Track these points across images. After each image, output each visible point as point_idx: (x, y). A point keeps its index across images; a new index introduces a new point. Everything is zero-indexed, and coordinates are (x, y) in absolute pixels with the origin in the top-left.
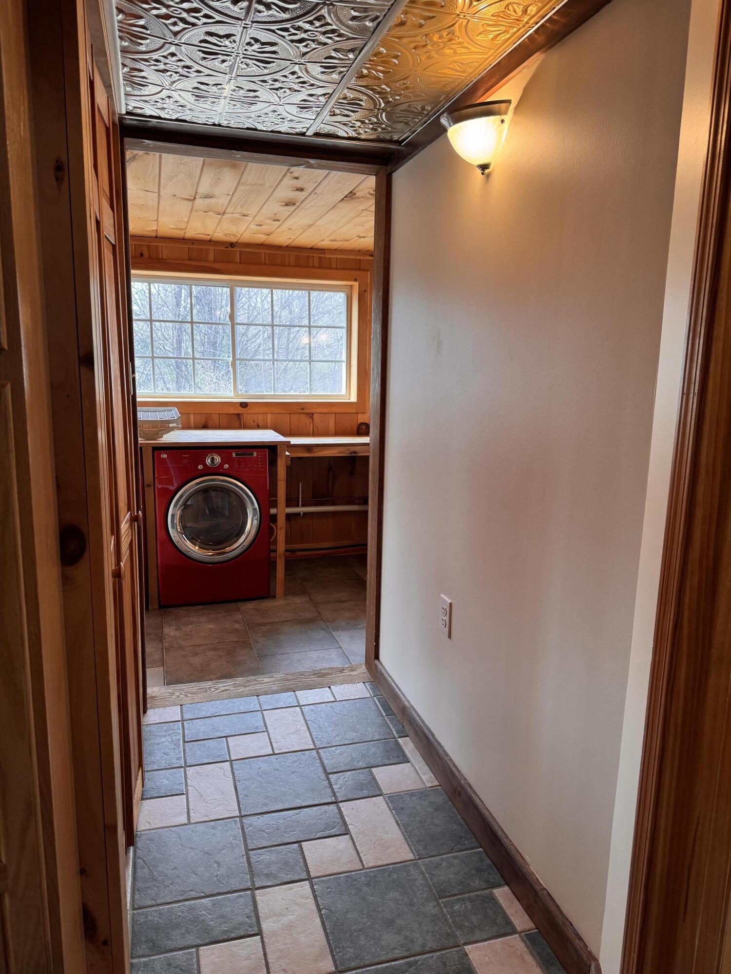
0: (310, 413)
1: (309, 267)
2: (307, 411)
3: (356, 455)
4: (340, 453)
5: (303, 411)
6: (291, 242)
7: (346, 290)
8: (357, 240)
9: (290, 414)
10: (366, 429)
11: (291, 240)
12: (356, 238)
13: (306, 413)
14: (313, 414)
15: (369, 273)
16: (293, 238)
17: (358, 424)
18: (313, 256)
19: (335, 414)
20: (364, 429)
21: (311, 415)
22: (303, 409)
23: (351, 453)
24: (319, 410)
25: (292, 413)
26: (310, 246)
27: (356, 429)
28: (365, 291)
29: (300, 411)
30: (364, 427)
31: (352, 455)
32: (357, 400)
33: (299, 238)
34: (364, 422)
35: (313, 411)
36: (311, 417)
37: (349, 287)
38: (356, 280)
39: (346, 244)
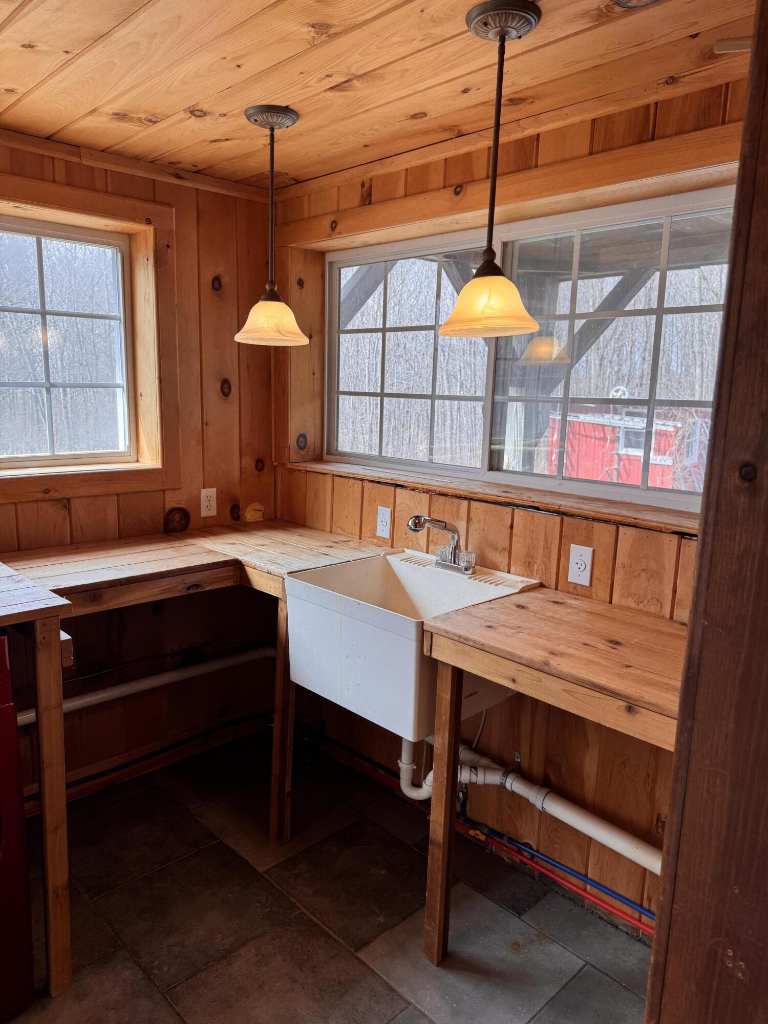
0: (62, 499)
1: (43, 179)
2: (56, 494)
3: (199, 590)
4: (165, 591)
5: (46, 496)
6: (14, 104)
7: (120, 243)
8: (182, 120)
9: (15, 504)
10: (181, 520)
11: (12, 99)
12: (182, 115)
13: (54, 500)
14: (68, 500)
15: (174, 209)
16: (21, 90)
17: (167, 510)
18: (53, 158)
19: (118, 495)
20: (179, 519)
21: (66, 503)
22: (47, 491)
23: (189, 589)
24: (83, 491)
25: (20, 502)
26: (51, 129)
27: (161, 520)
28: (168, 246)
29: (41, 496)
30: (177, 517)
31: (192, 591)
32: (163, 465)
33: (33, 96)
34: (178, 506)
35: (69, 493)
36: (65, 507)
37: (126, 237)
38: (148, 222)
39: (141, 135)
